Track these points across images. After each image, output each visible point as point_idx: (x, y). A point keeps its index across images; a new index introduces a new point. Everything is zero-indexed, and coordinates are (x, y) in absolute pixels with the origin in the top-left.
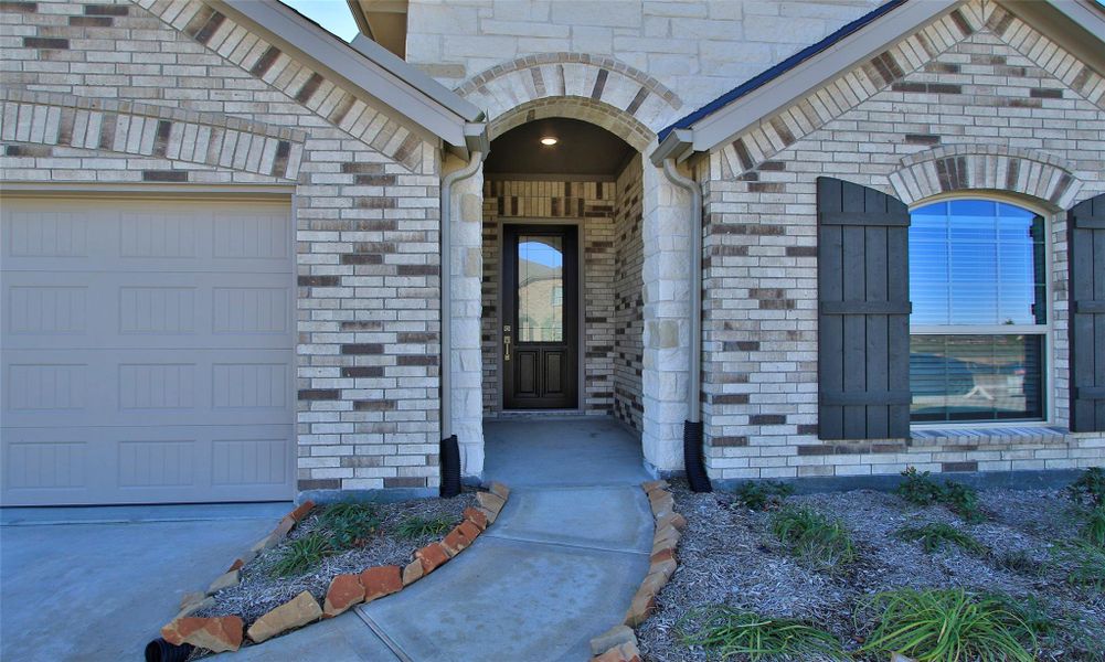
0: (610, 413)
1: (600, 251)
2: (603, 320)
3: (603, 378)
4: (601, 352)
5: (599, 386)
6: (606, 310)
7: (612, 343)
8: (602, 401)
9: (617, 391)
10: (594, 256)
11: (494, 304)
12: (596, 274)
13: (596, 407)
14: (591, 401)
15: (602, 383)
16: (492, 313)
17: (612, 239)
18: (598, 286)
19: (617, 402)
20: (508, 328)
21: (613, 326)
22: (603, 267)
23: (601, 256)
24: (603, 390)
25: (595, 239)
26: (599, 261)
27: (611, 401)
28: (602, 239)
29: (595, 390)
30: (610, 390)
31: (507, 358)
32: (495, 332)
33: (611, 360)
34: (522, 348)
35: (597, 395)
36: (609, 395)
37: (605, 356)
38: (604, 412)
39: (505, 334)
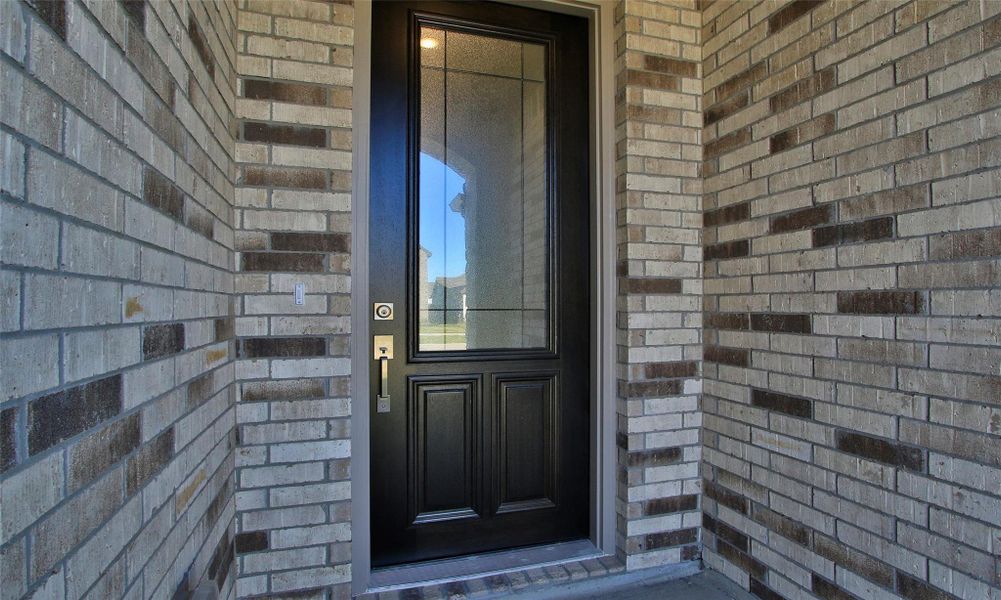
0: (687, 555)
1: (667, 85)
2: (672, 286)
3: (671, 455)
4: (666, 379)
5: (660, 483)
6: (678, 259)
7: (696, 354)
8: (670, 523)
9: (710, 490)
10: (651, 97)
11: (342, 227)
12: (654, 150)
13: (655, 541)
14: (638, 528)
15: (667, 472)
16: (333, 258)
17: (695, 54)
18: (658, 184)
19: (709, 522)
20: (386, 311)
21: (698, 305)
22: (670, 133)
23: (666, 99)
24: (672, 492)
25: (652, 48)
26: (662, 115)
27: (693, 519)
28: (668, 50)
29: (650, 493)
30: (693, 488)
31: (384, 405)
32: (342, 324)
33: (692, 402)
34: (432, 370)
35: (657, 508)
36: (687, 503)
37: (676, 390)
38: (673, 554)
39: (377, 328)
